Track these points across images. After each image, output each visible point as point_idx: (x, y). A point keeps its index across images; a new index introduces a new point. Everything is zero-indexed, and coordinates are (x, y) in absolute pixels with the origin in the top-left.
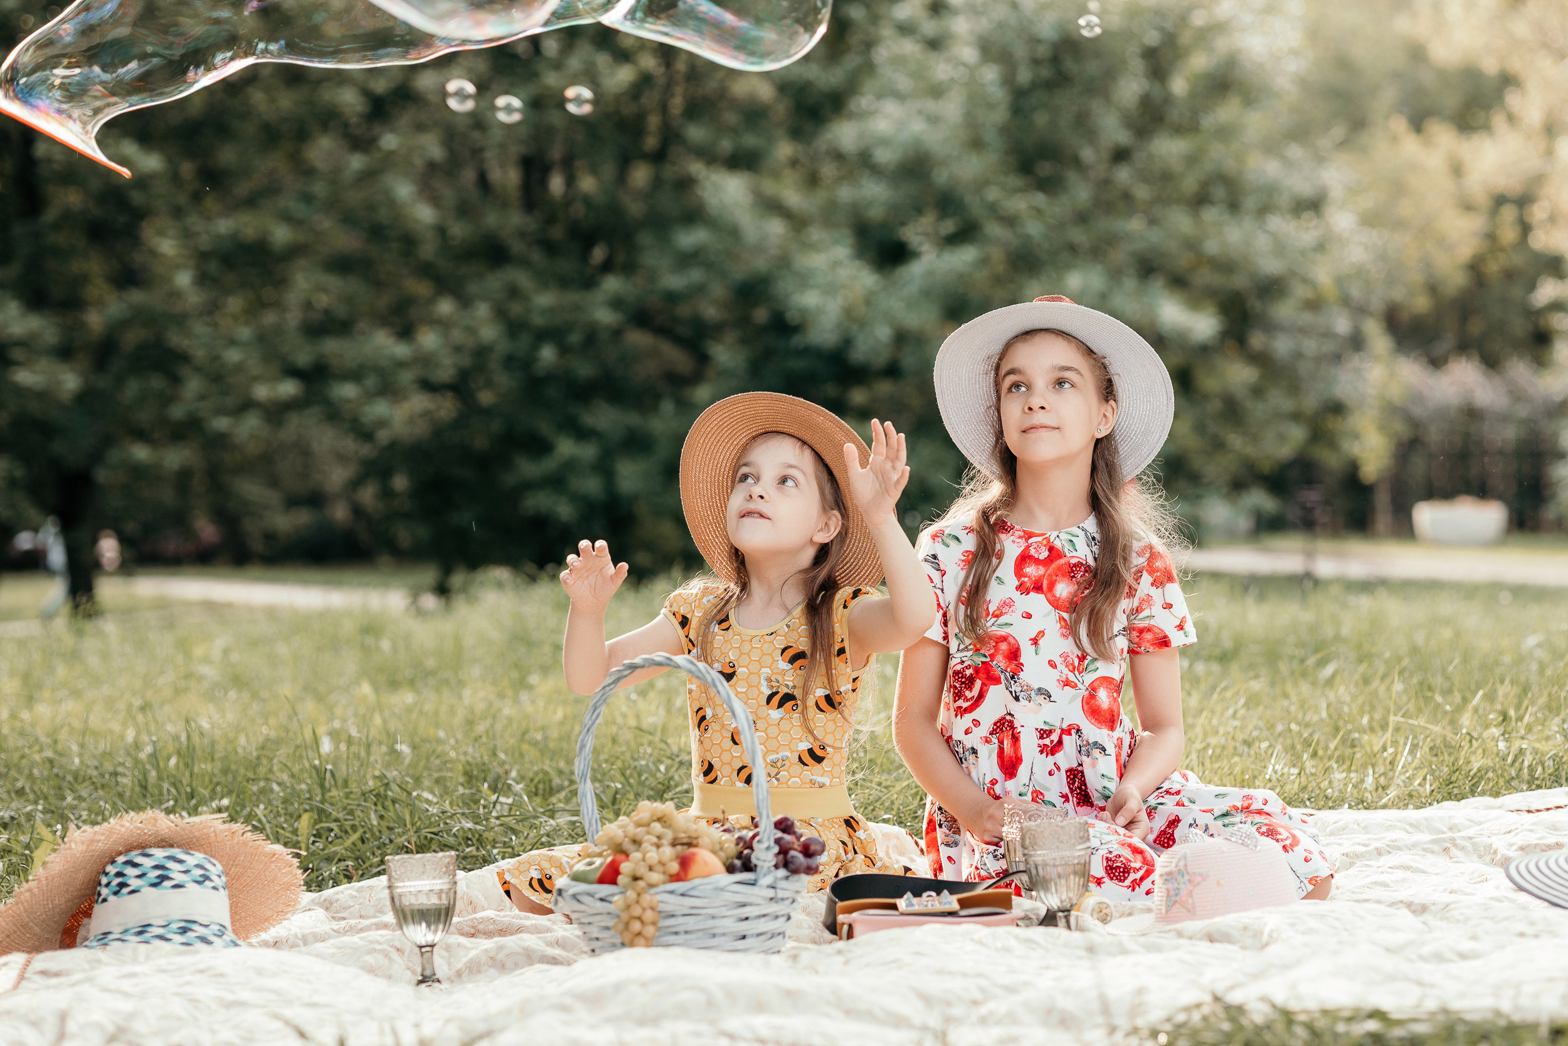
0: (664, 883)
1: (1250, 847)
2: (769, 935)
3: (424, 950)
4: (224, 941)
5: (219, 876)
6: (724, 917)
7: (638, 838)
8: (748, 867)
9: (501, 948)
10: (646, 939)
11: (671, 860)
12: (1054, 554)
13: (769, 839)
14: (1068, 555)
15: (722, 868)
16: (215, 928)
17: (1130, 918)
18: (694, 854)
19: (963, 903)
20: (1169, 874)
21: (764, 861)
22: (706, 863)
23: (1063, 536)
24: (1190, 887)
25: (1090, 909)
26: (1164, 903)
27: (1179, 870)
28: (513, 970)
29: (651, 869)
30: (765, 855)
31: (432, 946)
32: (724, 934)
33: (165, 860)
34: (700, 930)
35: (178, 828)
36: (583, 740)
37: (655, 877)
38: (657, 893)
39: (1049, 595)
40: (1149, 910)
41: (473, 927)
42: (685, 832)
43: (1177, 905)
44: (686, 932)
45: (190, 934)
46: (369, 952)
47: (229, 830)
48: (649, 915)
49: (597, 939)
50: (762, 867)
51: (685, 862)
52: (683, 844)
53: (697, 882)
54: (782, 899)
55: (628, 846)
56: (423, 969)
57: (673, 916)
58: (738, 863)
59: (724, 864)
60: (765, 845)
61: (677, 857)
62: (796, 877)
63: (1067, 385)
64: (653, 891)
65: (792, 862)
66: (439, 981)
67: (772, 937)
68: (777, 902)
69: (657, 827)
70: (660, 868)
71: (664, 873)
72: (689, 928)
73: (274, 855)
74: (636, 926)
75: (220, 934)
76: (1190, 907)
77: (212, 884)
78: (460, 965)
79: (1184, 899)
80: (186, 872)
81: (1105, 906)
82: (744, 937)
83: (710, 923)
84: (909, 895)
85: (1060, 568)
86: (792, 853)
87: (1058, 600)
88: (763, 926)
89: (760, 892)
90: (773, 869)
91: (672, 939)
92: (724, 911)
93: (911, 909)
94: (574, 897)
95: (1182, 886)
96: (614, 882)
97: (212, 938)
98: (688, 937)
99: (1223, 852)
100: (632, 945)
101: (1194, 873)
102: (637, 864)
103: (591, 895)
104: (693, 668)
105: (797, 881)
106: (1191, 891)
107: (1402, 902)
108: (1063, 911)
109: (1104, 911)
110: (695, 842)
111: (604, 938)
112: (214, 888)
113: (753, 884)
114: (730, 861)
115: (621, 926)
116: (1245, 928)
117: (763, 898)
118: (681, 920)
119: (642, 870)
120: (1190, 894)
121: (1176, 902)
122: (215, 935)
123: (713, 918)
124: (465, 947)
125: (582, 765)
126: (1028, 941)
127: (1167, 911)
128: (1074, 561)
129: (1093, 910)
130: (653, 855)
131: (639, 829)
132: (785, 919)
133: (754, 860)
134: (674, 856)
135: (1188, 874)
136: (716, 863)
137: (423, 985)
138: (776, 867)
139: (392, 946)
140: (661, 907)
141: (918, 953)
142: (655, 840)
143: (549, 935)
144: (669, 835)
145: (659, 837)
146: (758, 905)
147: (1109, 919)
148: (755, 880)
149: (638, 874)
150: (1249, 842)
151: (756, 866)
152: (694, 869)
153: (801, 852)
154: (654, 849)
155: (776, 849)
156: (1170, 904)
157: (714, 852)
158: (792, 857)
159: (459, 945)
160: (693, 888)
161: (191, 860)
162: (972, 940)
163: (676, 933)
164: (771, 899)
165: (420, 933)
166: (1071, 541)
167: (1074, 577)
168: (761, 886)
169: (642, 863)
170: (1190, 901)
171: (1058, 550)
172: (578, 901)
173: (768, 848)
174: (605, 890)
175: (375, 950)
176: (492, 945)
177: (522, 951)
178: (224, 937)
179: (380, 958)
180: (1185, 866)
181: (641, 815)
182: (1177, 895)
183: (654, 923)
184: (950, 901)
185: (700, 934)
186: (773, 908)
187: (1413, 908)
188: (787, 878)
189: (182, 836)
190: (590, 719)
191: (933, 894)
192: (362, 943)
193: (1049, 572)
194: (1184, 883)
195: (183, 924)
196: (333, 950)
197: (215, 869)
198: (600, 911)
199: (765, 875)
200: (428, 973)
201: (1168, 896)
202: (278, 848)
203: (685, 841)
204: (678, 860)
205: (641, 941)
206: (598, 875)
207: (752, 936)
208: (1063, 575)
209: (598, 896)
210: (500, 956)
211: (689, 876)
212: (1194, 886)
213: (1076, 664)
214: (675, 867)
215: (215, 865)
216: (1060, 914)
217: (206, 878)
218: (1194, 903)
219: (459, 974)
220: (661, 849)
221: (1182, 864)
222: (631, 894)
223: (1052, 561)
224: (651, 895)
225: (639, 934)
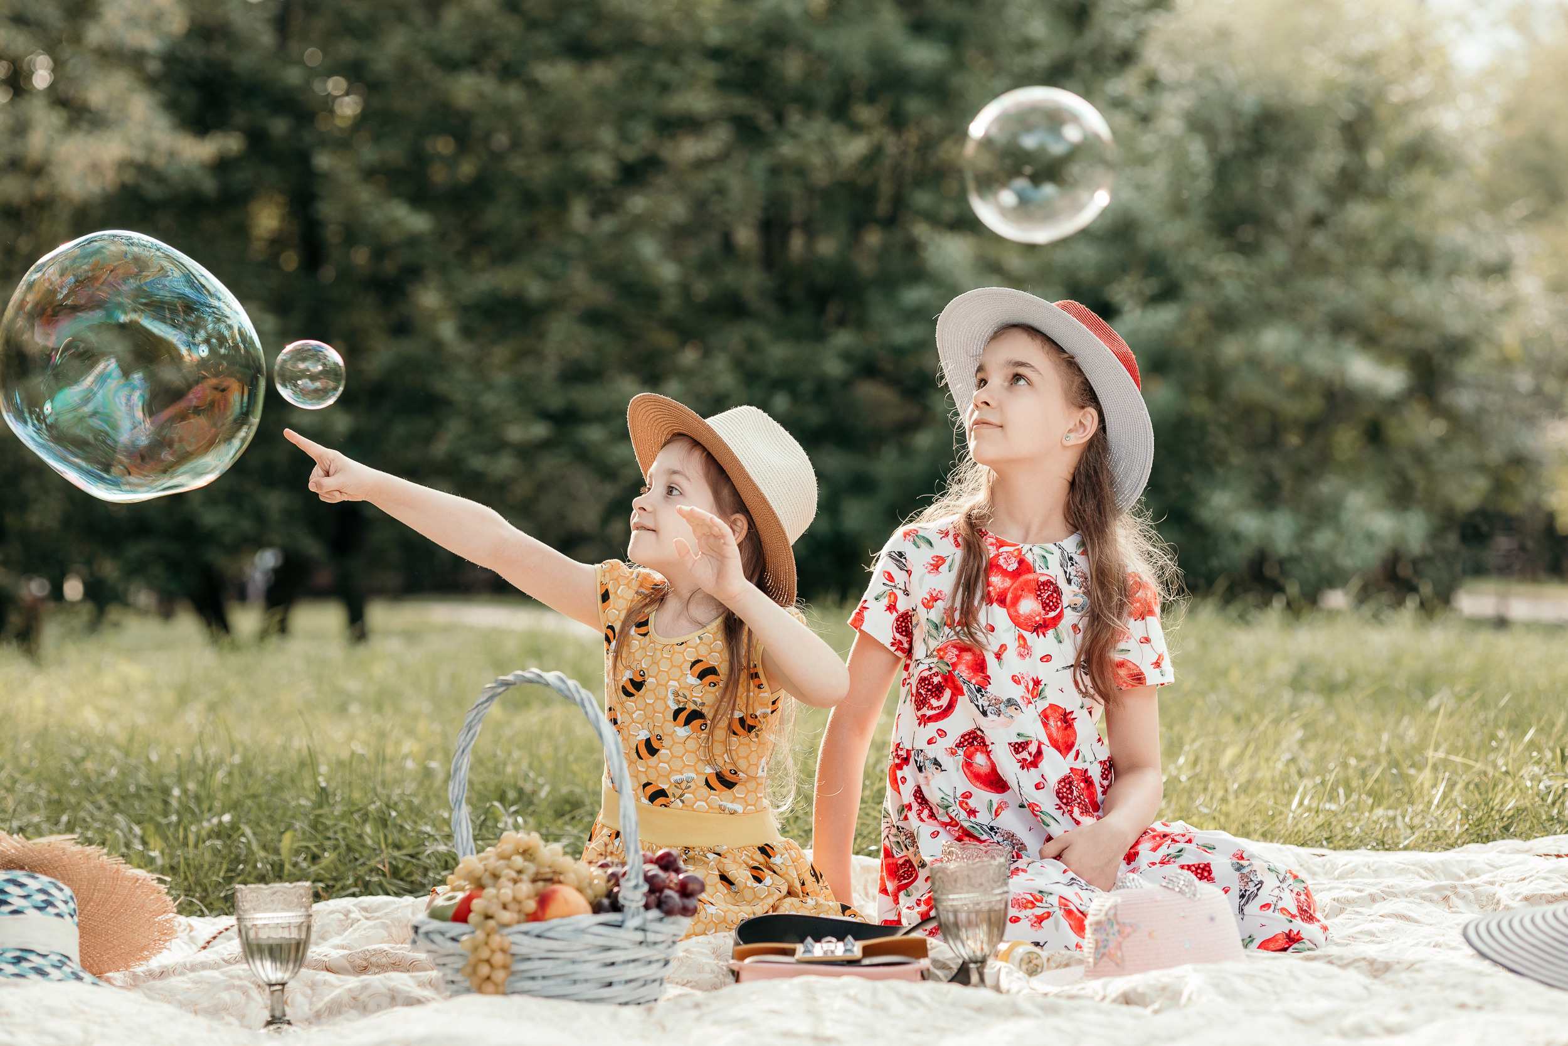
0: (519, 922)
1: (1188, 895)
2: (641, 982)
3: (273, 988)
4: (64, 972)
5: (66, 902)
6: (585, 962)
7: (497, 872)
8: (616, 907)
9: (365, 987)
10: (496, 985)
11: (529, 898)
12: (1023, 567)
13: (637, 876)
14: (1038, 571)
15: (589, 908)
16: (55, 958)
17: (1067, 969)
18: (554, 892)
19: (868, 952)
20: (1098, 923)
21: (632, 901)
22: (566, 901)
23: (1036, 550)
24: (1120, 939)
25: (1018, 959)
26: (1092, 955)
27: (1109, 919)
28: (374, 1012)
29: (505, 907)
30: (633, 894)
31: (283, 984)
32: (586, 981)
33: (5, 883)
34: (559, 976)
35: (26, 850)
36: (457, 763)
37: (506, 916)
38: (509, 934)
39: (1012, 610)
40: (1081, 962)
41: (365, 960)
42: (550, 867)
43: (1105, 959)
44: (544, 978)
45: (25, 965)
46: (228, 988)
47: (82, 852)
48: (498, 958)
49: (453, 982)
50: (630, 907)
51: (544, 900)
52: (546, 880)
53: (555, 922)
54: (655, 943)
55: (486, 879)
56: (272, 1010)
57: (529, 959)
58: (606, 902)
59: (591, 904)
60: (633, 883)
61: (537, 895)
62: (672, 919)
63: (1022, 382)
64: (506, 931)
65: (665, 903)
66: (289, 1023)
67: (644, 985)
68: (648, 946)
69: (518, 861)
70: (514, 906)
71: (519, 911)
72: (546, 973)
73: (138, 880)
74: (485, 970)
75: (60, 965)
76: (1119, 961)
77: (55, 911)
78: (320, 1005)
79: (1112, 952)
80: (25, 897)
81: (1035, 956)
82: (610, 984)
83: (570, 968)
84: (809, 940)
85: (1027, 583)
86: (667, 892)
87: (1019, 616)
88: (631, 972)
89: (627, 936)
90: (642, 909)
91: (528, 985)
92: (586, 955)
93: (808, 956)
94: (427, 934)
95: (1111, 937)
96: (464, 920)
97: (49, 969)
98: (546, 982)
99: (1156, 901)
100: (480, 990)
101: (1124, 924)
102: (489, 901)
103: (442, 934)
104: (563, 686)
105: (673, 923)
106: (1120, 943)
107: (1364, 959)
108: (976, 962)
109: (1034, 962)
110: (562, 878)
111: (459, 982)
112: (58, 915)
113: (620, 926)
114: (598, 899)
115: (469, 970)
116: (1164, 989)
117: (630, 941)
118: (537, 964)
119: (495, 909)
120: (1119, 946)
121: (1104, 955)
122: (54, 966)
123: (574, 962)
124: (331, 985)
125: (456, 790)
126: (912, 998)
127: (1095, 964)
128: (1043, 579)
129: (1021, 960)
130: (507, 891)
131: (502, 862)
132: (662, 963)
133: (621, 901)
134: (533, 894)
135: (1118, 923)
136: (581, 902)
137: (272, 1027)
138: (647, 907)
139: (253, 983)
140: (515, 949)
141: (772, 1012)
142: (514, 874)
143: (423, 974)
144: (531, 868)
145: (520, 872)
146: (625, 949)
147: (1039, 970)
148: (623, 922)
149: (490, 913)
150: (1187, 890)
151: (623, 906)
152: (553, 908)
153: (677, 891)
154: (511, 884)
155: (646, 888)
156: (1098, 957)
157: (580, 890)
158: (667, 897)
159: (325, 982)
160: (550, 929)
161: (33, 884)
162: (847, 996)
163: (533, 978)
164: (641, 943)
165: (268, 970)
166: (1044, 557)
167: (1039, 596)
168: (628, 929)
169: (495, 900)
170: (1119, 954)
171: (1028, 564)
172: (432, 941)
173: (636, 887)
174: (457, 928)
175: (233, 986)
176: (358, 984)
177: (386, 991)
178: (65, 968)
179: (237, 994)
180: (1115, 914)
181: (504, 847)
182: (1105, 947)
183: (505, 967)
184: (856, 948)
185: (560, 980)
186: (643, 953)
187: (1376, 966)
188: (661, 920)
189: (32, 857)
190: (464, 740)
191: (834, 940)
192: (222, 978)
193: (1015, 585)
194: (1114, 934)
195: (18, 953)
196: (189, 985)
197: (62, 894)
198: (451, 951)
199: (633, 916)
200: (278, 1014)
201: (1096, 948)
202: (141, 873)
203: (549, 876)
204: (537, 899)
205: (489, 987)
206: (451, 913)
207: (620, 983)
208: (1030, 591)
209: (449, 935)
210: (363, 997)
211: (548, 915)
212: (1124, 938)
213: (1031, 687)
214: (531, 905)
215: (61, 890)
216: (972, 966)
217: (50, 904)
218: (1123, 956)
219: (318, 1015)
220: (519, 885)
221: (1112, 912)
222: (480, 935)
223: (1020, 575)
224: (502, 935)
225: (488, 978)
